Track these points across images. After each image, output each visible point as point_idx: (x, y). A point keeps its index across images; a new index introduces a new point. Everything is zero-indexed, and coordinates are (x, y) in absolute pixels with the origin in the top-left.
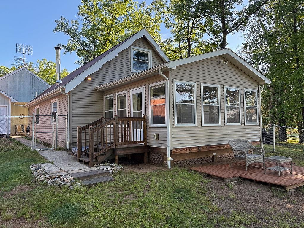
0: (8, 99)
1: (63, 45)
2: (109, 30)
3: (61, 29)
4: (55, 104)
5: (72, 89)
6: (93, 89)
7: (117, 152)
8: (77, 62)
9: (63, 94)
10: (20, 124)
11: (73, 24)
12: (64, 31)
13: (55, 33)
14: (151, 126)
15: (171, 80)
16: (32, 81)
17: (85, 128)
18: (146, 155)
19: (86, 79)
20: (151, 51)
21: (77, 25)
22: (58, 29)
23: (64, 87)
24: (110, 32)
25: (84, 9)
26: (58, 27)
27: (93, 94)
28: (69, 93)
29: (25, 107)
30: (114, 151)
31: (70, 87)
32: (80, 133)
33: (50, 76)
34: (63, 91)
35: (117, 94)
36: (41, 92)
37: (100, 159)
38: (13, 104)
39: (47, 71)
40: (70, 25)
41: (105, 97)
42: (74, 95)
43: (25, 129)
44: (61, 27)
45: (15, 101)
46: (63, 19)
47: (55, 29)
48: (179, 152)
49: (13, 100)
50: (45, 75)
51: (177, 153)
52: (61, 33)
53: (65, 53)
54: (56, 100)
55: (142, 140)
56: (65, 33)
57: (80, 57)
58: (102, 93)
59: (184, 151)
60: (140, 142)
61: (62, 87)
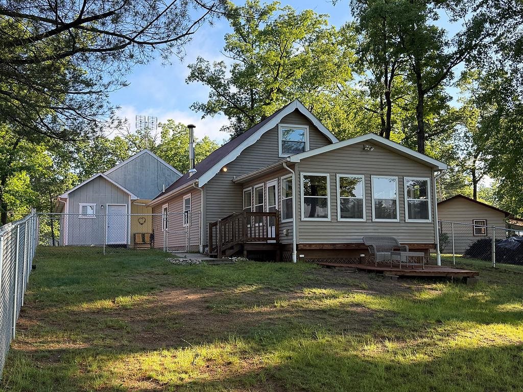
0: (128, 195)
1: (200, 104)
2: (276, 72)
3: (198, 77)
4: (187, 201)
5: (206, 182)
6: (230, 182)
7: (245, 247)
8: (223, 129)
9: (195, 188)
10: (141, 232)
11: (217, 68)
12: (203, 80)
13: (188, 83)
14: (283, 221)
15: (297, 173)
16: (156, 169)
17: (215, 224)
18: (278, 252)
19: (222, 170)
20: (307, 127)
21: (223, 69)
22: (192, 77)
23: (197, 180)
24: (277, 75)
25: (235, 39)
26: (193, 74)
27: (230, 187)
28: (202, 187)
29: (148, 206)
30: (242, 246)
31: (203, 180)
32: (211, 229)
33: (180, 150)
34: (196, 185)
35: (256, 187)
36: (168, 184)
37: (228, 252)
38: (133, 201)
39: (175, 142)
40: (212, 69)
41: (244, 190)
42: (208, 189)
43: (147, 239)
44: (197, 74)
45: (136, 198)
46: (200, 60)
47: (189, 78)
48: (308, 248)
49: (133, 197)
50: (171, 150)
51: (305, 248)
52: (197, 84)
53: (203, 117)
54: (188, 196)
55: (274, 236)
56: (204, 83)
57: (230, 118)
58: (241, 185)
59: (313, 247)
60: (272, 239)
61: (195, 181)
